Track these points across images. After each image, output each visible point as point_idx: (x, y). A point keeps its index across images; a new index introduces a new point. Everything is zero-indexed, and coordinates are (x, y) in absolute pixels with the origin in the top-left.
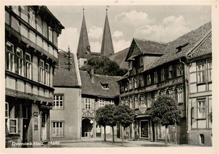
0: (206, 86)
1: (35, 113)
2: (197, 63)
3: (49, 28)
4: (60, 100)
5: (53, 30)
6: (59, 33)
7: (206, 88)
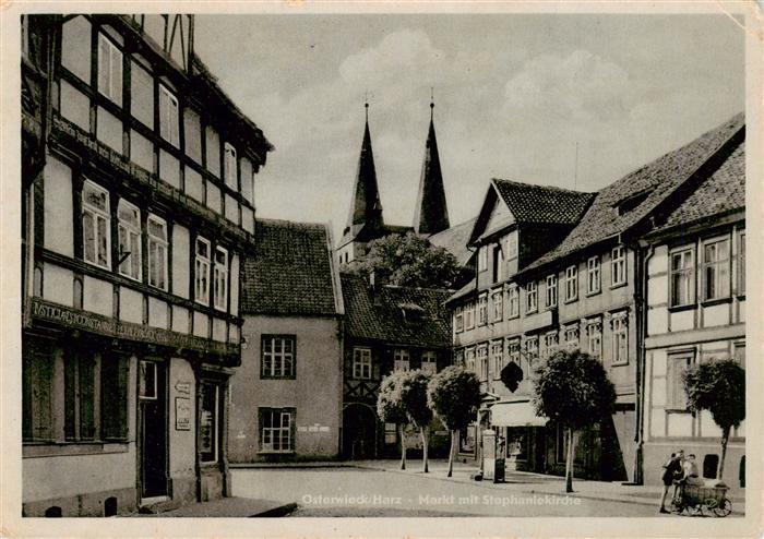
0: (696, 314)
1: (178, 382)
2: (670, 249)
3: (228, 146)
4: (286, 352)
5: (240, 155)
6: (258, 162)
7: (696, 320)
